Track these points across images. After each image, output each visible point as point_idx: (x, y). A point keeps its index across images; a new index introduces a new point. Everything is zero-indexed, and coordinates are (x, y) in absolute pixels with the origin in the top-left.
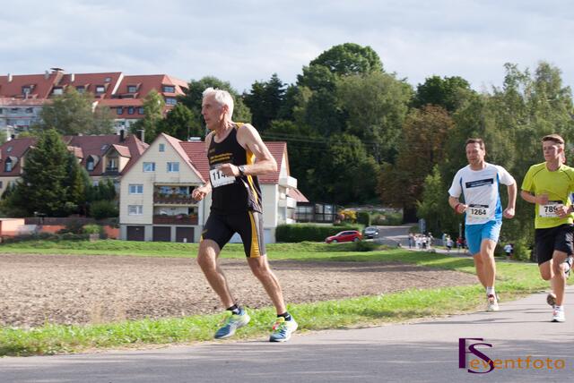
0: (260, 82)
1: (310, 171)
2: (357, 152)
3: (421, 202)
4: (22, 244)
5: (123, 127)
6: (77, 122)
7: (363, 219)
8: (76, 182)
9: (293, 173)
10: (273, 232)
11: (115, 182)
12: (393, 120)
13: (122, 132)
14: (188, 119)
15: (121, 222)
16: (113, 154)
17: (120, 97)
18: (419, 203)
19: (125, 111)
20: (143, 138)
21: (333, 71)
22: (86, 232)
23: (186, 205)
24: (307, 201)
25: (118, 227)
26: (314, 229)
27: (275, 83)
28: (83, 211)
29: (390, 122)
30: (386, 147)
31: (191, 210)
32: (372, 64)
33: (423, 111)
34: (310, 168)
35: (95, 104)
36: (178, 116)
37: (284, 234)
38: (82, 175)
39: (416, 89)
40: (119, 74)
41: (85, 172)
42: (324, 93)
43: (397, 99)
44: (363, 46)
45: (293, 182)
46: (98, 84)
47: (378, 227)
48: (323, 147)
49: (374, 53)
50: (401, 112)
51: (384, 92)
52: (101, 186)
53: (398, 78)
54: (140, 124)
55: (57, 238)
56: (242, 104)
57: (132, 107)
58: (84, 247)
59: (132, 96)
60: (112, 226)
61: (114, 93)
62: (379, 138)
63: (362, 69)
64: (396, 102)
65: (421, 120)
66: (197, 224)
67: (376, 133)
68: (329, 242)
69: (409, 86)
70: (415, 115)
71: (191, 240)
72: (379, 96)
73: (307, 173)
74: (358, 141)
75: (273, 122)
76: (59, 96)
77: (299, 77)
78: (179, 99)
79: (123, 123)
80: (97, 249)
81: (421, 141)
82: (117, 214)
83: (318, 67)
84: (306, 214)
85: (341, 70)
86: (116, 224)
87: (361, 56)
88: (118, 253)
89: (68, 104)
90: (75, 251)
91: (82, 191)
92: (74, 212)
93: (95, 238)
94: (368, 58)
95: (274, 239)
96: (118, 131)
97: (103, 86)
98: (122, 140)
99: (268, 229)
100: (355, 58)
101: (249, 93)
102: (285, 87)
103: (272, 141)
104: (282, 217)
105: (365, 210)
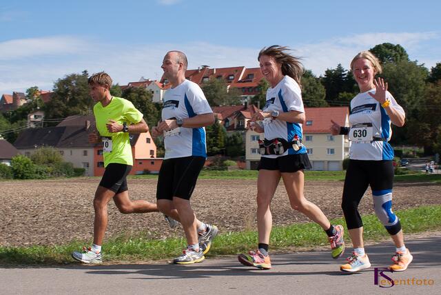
0: (330, 69)
3: (436, 142)
5: (246, 100)
6: (218, 98)
8: (219, 135)
10: (342, 163)
11: (242, 134)
12: (416, 91)
13: (246, 103)
15: (247, 159)
16: (241, 117)
17: (244, 82)
18: (434, 143)
19: (246, 91)
20: (259, 106)
22: (226, 165)
25: (244, 162)
27: (340, 69)
28: (223, 153)
29: (414, 92)
30: (412, 108)
32: (401, 55)
33: (436, 84)
35: (229, 87)
38: (222, 131)
39: (430, 71)
40: (243, 67)
41: (224, 128)
43: (418, 77)
44: (396, 45)
46: (230, 74)
47: (407, 159)
49: (402, 49)
50: (421, 85)
51: (409, 73)
52: (234, 137)
53: (418, 64)
54: (256, 98)
55: (208, 169)
56: (321, 85)
57: (251, 87)
58: (225, 175)
59: (251, 81)
60: (241, 162)
61: (240, 79)
62: (407, 103)
63: (395, 58)
64: (417, 79)
65: (434, 90)
67: (405, 99)
69: (426, 69)
70: (430, 87)
72: (407, 75)
75: (341, 94)
76: (207, 83)
79: (246, 98)
80: (233, 175)
81: (434, 104)
82: (244, 154)
85: (382, 60)
86: (243, 160)
87: (393, 51)
88: (246, 178)
89: (212, 87)
90: (220, 177)
91: (223, 140)
92: (218, 153)
93: (231, 169)
94: (398, 51)
95: (342, 168)
96: (243, 102)
97: (233, 75)
98: (245, 108)
99: (338, 162)
100: (390, 53)
101: (324, 76)
102: (346, 72)
103: (339, 106)
104: (347, 154)
105: (400, 148)
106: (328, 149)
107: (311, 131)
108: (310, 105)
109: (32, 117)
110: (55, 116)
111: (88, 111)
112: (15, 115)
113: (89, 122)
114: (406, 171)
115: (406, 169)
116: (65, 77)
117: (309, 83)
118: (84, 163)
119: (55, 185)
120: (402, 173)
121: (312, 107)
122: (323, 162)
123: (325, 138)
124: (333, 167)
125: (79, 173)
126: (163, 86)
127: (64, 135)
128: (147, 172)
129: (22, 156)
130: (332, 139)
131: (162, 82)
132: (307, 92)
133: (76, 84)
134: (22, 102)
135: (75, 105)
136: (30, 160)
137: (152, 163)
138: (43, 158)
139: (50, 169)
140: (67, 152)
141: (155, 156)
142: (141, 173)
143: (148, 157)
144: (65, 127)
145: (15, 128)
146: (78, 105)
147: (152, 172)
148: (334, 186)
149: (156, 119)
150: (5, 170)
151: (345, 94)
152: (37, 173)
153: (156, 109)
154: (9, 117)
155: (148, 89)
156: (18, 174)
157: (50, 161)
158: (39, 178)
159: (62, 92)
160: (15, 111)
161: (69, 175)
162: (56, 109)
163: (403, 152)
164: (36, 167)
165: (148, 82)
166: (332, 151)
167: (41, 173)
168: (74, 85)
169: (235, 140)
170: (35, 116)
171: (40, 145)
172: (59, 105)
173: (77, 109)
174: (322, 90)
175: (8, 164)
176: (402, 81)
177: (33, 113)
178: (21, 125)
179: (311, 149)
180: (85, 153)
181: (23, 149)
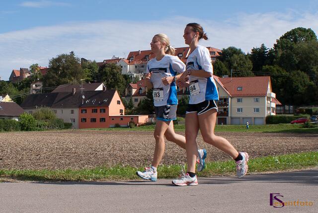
0: (255, 48)
1: (281, 90)
2: (305, 79)
4: (148, 126)
7: (309, 112)
9: (273, 91)
10: (265, 119)
14: (222, 67)
21: (292, 41)
23: (223, 107)
24: (280, 104)
26: (285, 117)
27: (263, 48)
31: (225, 109)
32: (312, 37)
34: (281, 88)
36: (217, 66)
37: (270, 120)
42: (288, 52)
45: (274, 95)
47: (316, 116)
48: (288, 78)
49: (312, 31)
56: (249, 60)
58: (176, 128)
62: (316, 73)
66: (228, 116)
67: (315, 70)
68: (292, 123)
71: (225, 123)
72: (315, 51)
73: (280, 91)
74: (305, 75)
75: (264, 67)
77: (275, 45)
78: (217, 57)
83: (284, 39)
84: (280, 110)
85: (295, 40)
87: (306, 33)
93: (181, 123)
94: (309, 34)
95: (265, 123)
97: (181, 54)
99: (263, 118)
101: (250, 53)
102: (268, 50)
103: (263, 76)
104: (269, 112)
105: (310, 108)
106: (255, 109)
107: (241, 95)
108: (240, 75)
109: (34, 86)
110: (50, 85)
111: (74, 81)
112: (22, 84)
113: (75, 89)
114: (316, 125)
115: (315, 124)
116: (57, 57)
117: (239, 59)
118: (72, 119)
119: (51, 135)
120: (312, 127)
121: (242, 76)
122: (251, 118)
123: (252, 100)
124: (258, 122)
125: (68, 126)
126: (129, 62)
127: (57, 99)
128: (117, 126)
129: (27, 114)
130: (257, 101)
131: (129, 59)
132: (238, 65)
133: (66, 61)
134: (27, 75)
135: (65, 77)
136: (32, 117)
137: (122, 119)
138: (42, 115)
139: (47, 123)
140: (59, 111)
141: (123, 114)
142: (113, 126)
143: (119, 115)
144: (57, 93)
145: (21, 94)
146: (67, 77)
147: (121, 126)
148: (259, 136)
149: (125, 87)
150: (15, 124)
151: (267, 67)
152: (37, 126)
153: (124, 79)
154: (17, 86)
155: (118, 64)
156: (24, 127)
157: (47, 118)
158: (39, 130)
159: (55, 67)
160: (22, 82)
161: (60, 127)
162: (51, 80)
163: (313, 111)
164: (37, 122)
165: (118, 60)
166: (258, 110)
167: (40, 127)
168: (64, 62)
169: (184, 102)
170: (36, 85)
171: (39, 106)
172: (53, 77)
173: (66, 80)
174: (249, 64)
175: (17, 120)
176: (312, 56)
177: (34, 83)
178: (26, 91)
179: (242, 109)
180: (72, 112)
181: (27, 109)
